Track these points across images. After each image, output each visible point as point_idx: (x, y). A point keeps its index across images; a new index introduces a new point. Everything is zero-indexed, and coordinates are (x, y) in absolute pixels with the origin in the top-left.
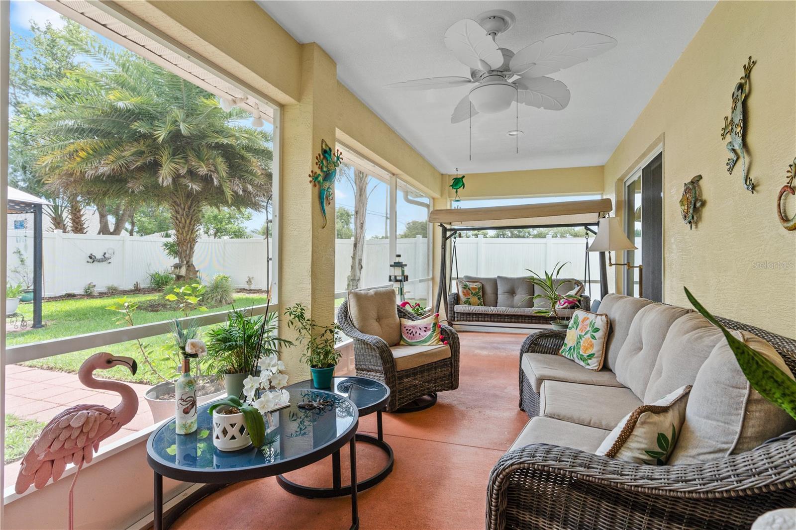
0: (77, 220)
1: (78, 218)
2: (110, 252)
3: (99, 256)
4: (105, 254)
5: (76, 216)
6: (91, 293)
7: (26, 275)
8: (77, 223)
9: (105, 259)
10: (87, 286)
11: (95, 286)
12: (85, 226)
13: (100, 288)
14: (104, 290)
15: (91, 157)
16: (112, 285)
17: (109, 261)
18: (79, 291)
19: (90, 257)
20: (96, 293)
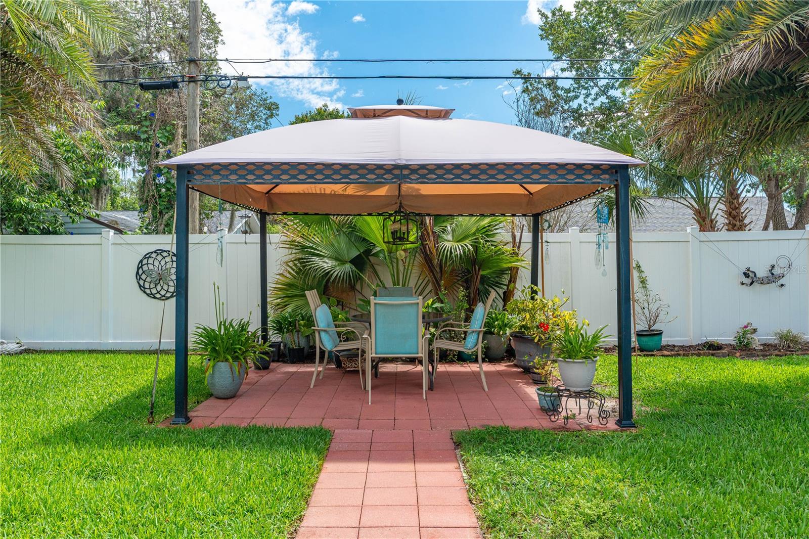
0: (734, 212)
1: (736, 208)
2: (783, 263)
3: (762, 272)
4: (773, 267)
5: (733, 206)
6: (748, 344)
7: (646, 305)
8: (734, 218)
9: (773, 278)
10: (741, 331)
11: (755, 330)
12: (746, 221)
13: (766, 334)
14: (773, 339)
15: (719, 40)
16: (789, 331)
17: (781, 282)
18: (728, 338)
19: (746, 275)
20: (756, 345)
